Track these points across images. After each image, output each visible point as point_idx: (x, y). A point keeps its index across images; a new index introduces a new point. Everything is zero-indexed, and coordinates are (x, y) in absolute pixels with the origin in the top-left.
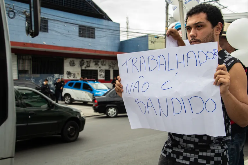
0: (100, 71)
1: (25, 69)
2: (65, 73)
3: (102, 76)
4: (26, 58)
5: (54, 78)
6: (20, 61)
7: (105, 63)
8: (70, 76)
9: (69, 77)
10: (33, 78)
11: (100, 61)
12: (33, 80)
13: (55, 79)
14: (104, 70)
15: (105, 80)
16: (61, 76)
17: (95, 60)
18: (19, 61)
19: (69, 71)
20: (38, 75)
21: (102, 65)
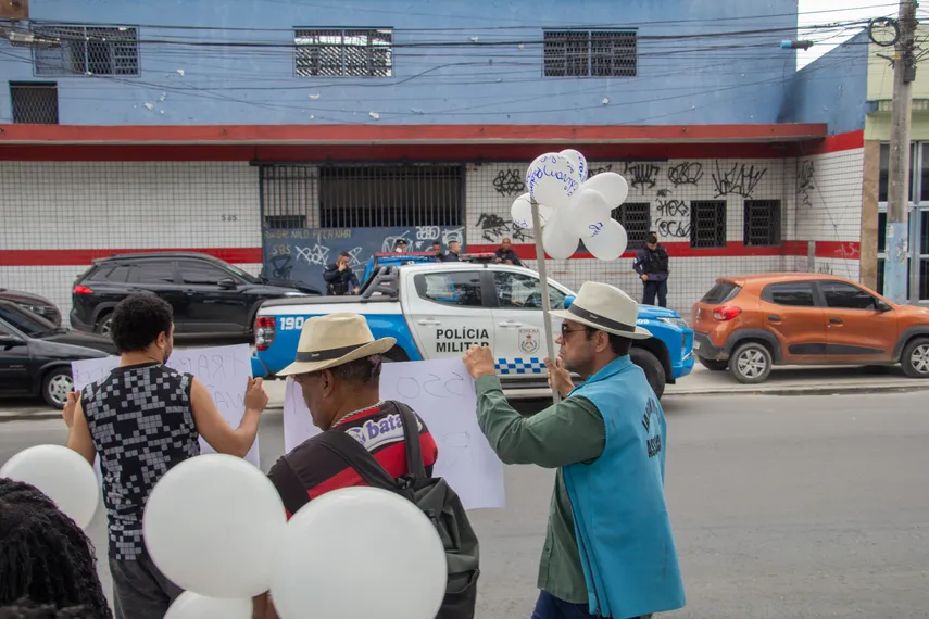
0: (660, 208)
1: (291, 213)
2: (472, 219)
3: (673, 228)
4: (296, 175)
5: (415, 240)
6: (270, 186)
7: (692, 173)
8: (497, 233)
9: (492, 236)
10: (323, 242)
11: (665, 167)
12: (323, 251)
13: (419, 245)
14: (688, 204)
15: (693, 242)
16: (447, 232)
17: (633, 164)
18: (265, 186)
19: (489, 212)
20: (346, 233)
21: (677, 182)
